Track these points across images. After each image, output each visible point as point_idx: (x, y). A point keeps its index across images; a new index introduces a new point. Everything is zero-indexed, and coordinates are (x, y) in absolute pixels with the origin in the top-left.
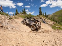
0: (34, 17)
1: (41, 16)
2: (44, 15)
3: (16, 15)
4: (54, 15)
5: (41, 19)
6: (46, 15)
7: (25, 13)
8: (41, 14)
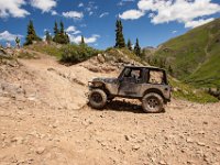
0: (96, 55)
1: (120, 52)
2: (130, 49)
3: (27, 44)
4: (165, 49)
5: (120, 61)
6: (137, 48)
7: (62, 38)
8: (120, 43)
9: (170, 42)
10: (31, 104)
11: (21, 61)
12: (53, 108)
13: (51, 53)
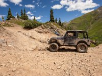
0: (41, 25)
1: (52, 24)
2: (57, 22)
3: (8, 20)
4: (73, 23)
5: (52, 28)
6: (60, 22)
7: (25, 17)
8: (52, 20)
9: (75, 20)
10: (10, 48)
11: (5, 28)
12: (20, 50)
13: (19, 24)
